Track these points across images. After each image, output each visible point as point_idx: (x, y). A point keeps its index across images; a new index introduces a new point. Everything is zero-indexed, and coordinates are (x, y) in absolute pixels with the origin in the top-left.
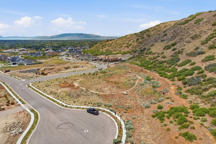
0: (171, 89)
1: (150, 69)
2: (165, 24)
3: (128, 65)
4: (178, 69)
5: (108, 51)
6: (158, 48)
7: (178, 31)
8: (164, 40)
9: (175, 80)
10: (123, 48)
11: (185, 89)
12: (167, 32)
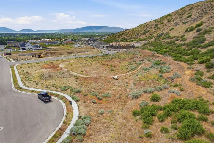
0: (185, 74)
1: (163, 53)
2: (192, 6)
3: (139, 51)
4: (201, 51)
5: (123, 39)
6: (178, 31)
7: (208, 9)
8: (187, 22)
9: (194, 64)
10: (139, 35)
11: (208, 74)
12: (192, 13)
